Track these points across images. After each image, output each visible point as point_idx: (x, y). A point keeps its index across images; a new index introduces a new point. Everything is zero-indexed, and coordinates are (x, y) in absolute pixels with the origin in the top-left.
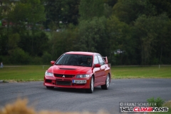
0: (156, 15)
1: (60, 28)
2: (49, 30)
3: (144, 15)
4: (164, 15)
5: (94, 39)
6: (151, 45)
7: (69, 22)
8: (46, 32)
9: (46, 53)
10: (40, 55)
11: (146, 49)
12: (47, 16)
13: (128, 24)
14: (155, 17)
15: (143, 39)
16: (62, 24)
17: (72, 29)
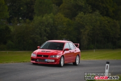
0: (91, 13)
1: (20, 23)
2: (11, 24)
3: (82, 13)
4: (97, 12)
5: (45, 31)
6: (88, 35)
7: (27, 18)
8: (9, 26)
9: (9, 42)
10: (5, 43)
11: (84, 38)
12: (10, 14)
13: (71, 19)
14: (90, 14)
15: (82, 31)
16: (21, 20)
17: (29, 23)
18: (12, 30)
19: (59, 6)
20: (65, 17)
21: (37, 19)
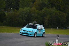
18: (6, 15)
19: (33, 3)
20: (36, 9)
21: (21, 10)
